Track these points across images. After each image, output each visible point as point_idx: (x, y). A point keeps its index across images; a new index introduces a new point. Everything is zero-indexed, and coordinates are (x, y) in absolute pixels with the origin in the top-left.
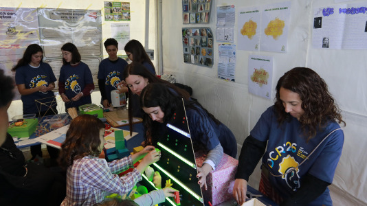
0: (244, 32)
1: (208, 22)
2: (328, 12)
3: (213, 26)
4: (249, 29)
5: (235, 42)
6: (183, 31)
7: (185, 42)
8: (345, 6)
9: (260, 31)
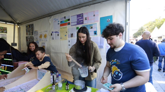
0: (40, 37)
1: (32, 35)
2: (53, 32)
3: (33, 36)
4: (41, 36)
5: (39, 40)
6: (26, 37)
7: (27, 40)
8: (55, 31)
9: (43, 37)
